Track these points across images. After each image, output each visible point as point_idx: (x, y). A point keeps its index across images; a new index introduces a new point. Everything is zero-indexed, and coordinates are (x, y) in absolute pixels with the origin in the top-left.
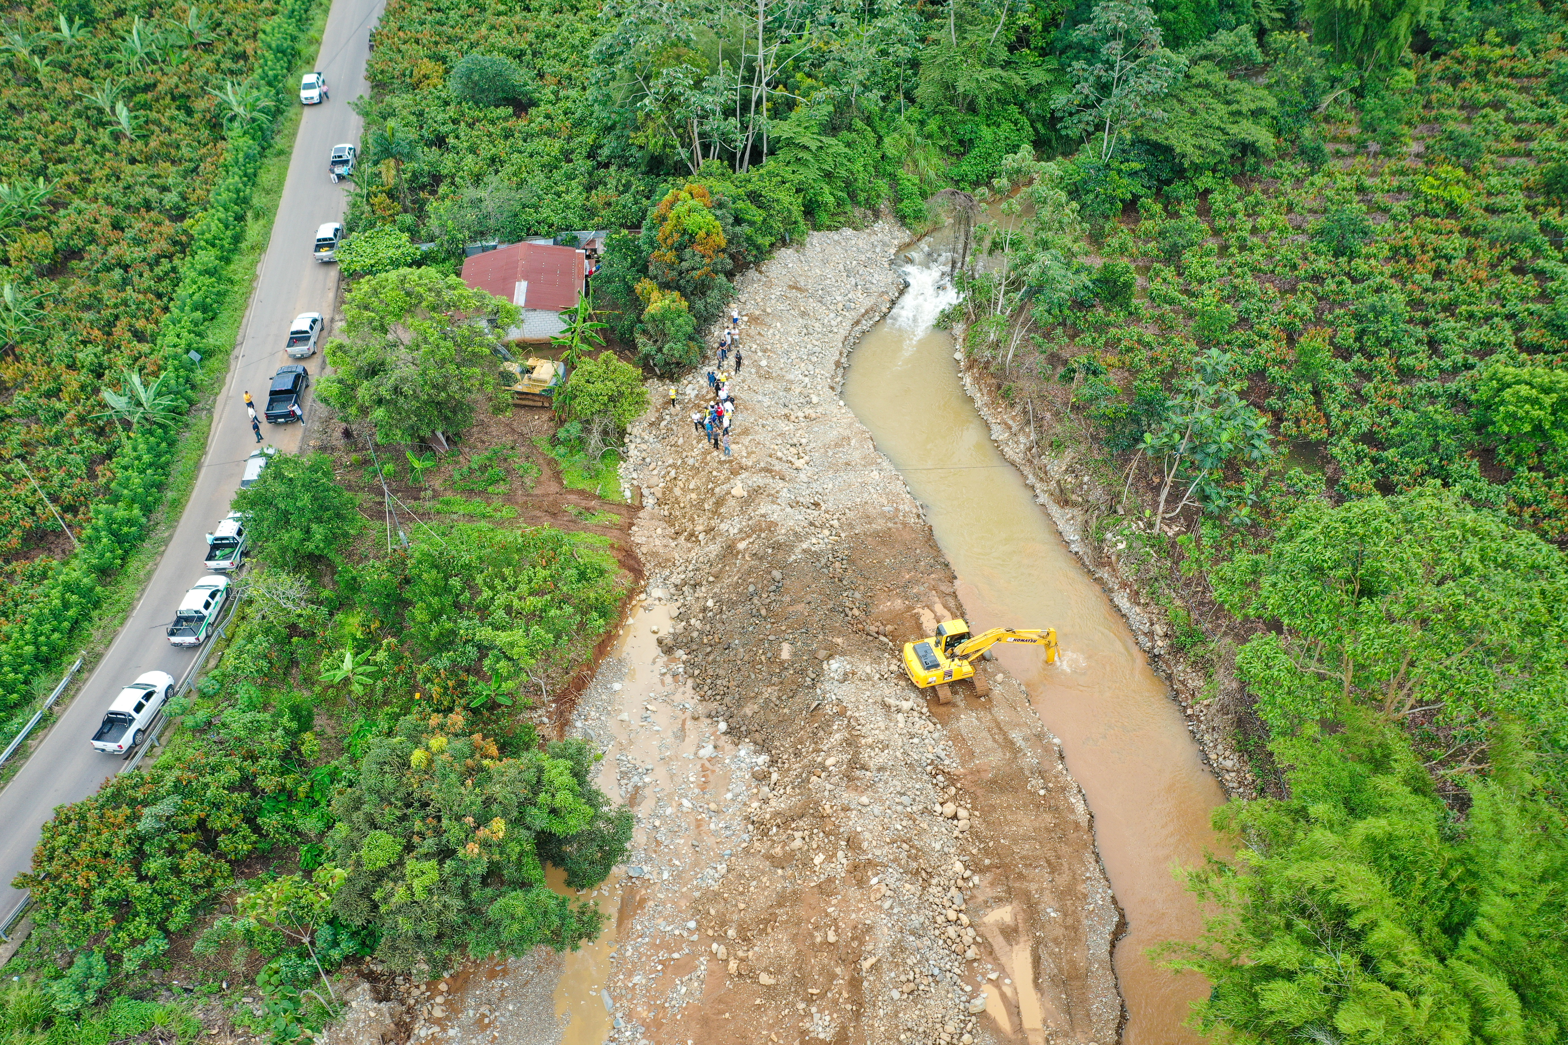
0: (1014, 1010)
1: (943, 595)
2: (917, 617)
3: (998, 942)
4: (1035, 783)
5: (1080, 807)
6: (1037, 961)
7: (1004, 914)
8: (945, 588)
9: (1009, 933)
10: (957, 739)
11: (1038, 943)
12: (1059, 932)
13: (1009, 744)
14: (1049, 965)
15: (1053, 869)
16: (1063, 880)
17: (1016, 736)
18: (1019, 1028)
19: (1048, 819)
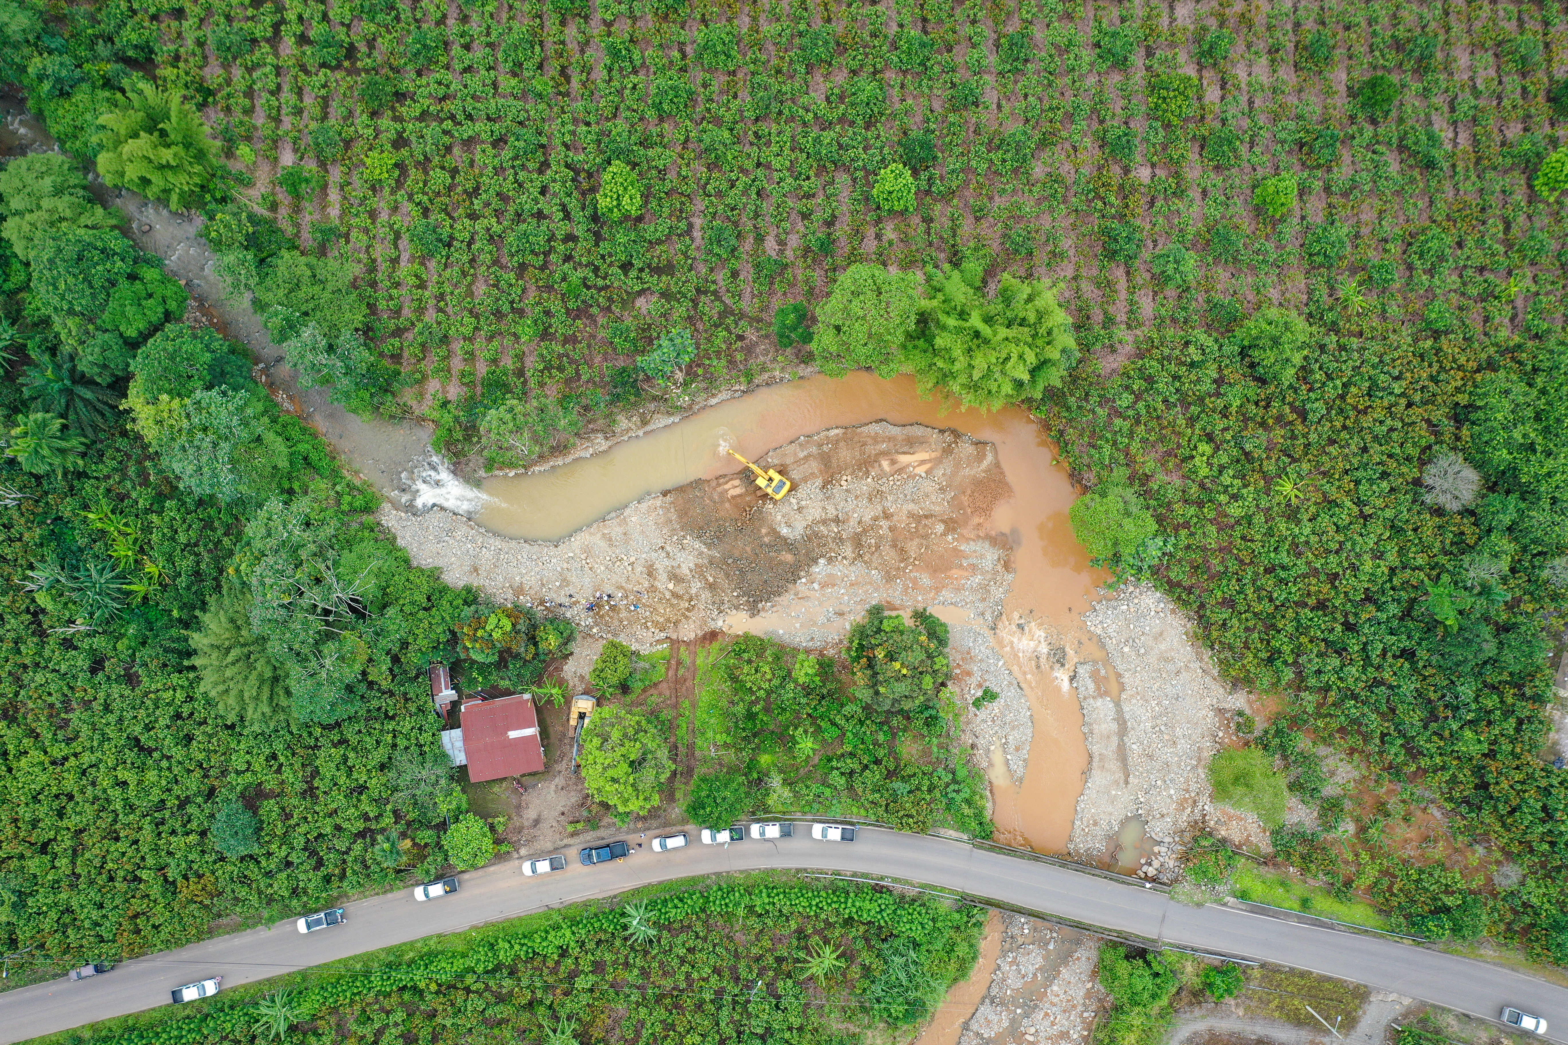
0: (923, 462)
1: (719, 485)
2: (733, 497)
3: (897, 467)
4: (825, 448)
5: (836, 431)
6: (904, 453)
7: (885, 464)
8: (714, 484)
9: (893, 462)
10: (805, 480)
11: (898, 452)
12: (891, 444)
13: (806, 458)
14: (905, 449)
15: (865, 444)
16: (869, 441)
17: (801, 455)
18: (930, 461)
19: (842, 444)
